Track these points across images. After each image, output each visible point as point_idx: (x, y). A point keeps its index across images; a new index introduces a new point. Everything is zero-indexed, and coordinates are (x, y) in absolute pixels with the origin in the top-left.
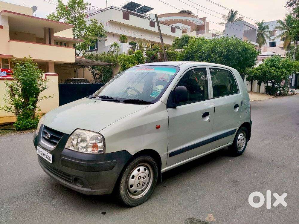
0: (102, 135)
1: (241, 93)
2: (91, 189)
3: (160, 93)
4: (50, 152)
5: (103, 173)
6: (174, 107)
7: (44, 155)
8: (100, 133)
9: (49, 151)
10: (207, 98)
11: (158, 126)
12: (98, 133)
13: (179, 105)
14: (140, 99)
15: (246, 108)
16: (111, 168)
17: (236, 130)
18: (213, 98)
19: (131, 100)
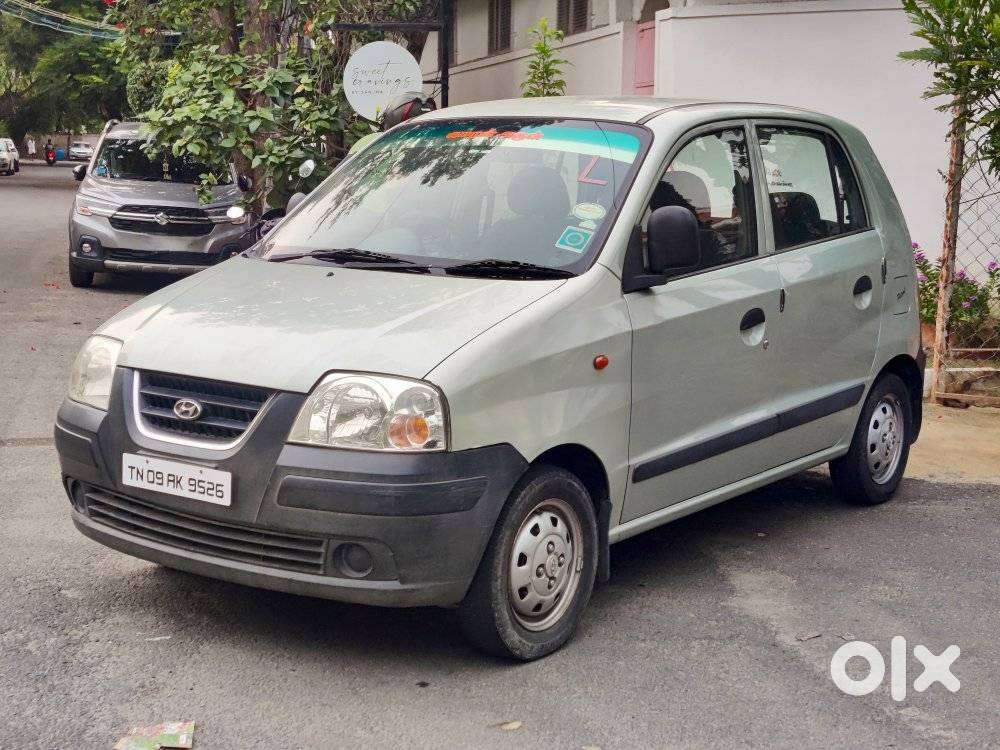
0: (438, 388)
1: (878, 231)
2: (402, 582)
3: (593, 233)
4: (214, 465)
5: (446, 518)
6: (645, 290)
7: (177, 482)
8: (427, 381)
9: (210, 461)
10: (752, 252)
11: (600, 359)
12: (423, 380)
13: (664, 283)
14: (522, 261)
15: (900, 296)
16: (471, 502)
17: (862, 387)
18: (773, 250)
19: (483, 264)
